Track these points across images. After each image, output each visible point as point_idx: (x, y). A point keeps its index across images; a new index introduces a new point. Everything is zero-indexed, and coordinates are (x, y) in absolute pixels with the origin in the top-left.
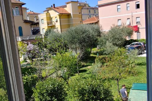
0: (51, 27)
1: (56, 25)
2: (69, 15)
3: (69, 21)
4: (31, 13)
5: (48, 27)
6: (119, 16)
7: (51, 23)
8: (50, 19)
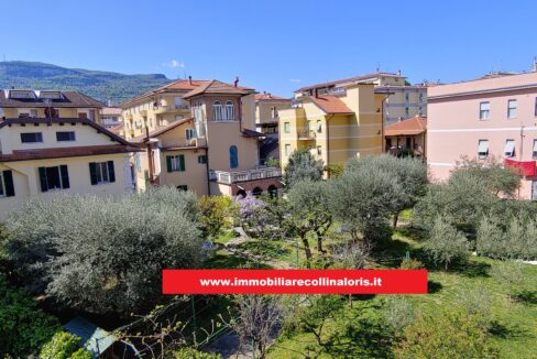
0: (307, 143)
1: (317, 139)
2: (350, 117)
3: (349, 131)
4: (264, 98)
5: (298, 141)
6: (482, 131)
7: (307, 133)
8: (303, 123)
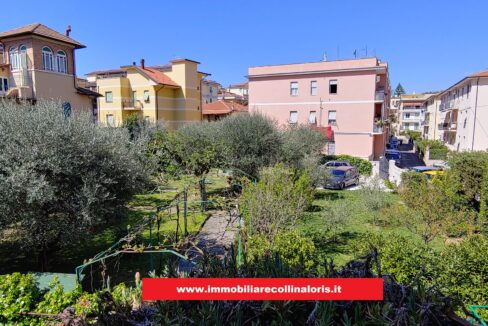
1: (144, 109)
2: (176, 90)
3: (175, 104)
5: (123, 111)
6: (293, 105)
7: (132, 103)
8: (128, 93)
